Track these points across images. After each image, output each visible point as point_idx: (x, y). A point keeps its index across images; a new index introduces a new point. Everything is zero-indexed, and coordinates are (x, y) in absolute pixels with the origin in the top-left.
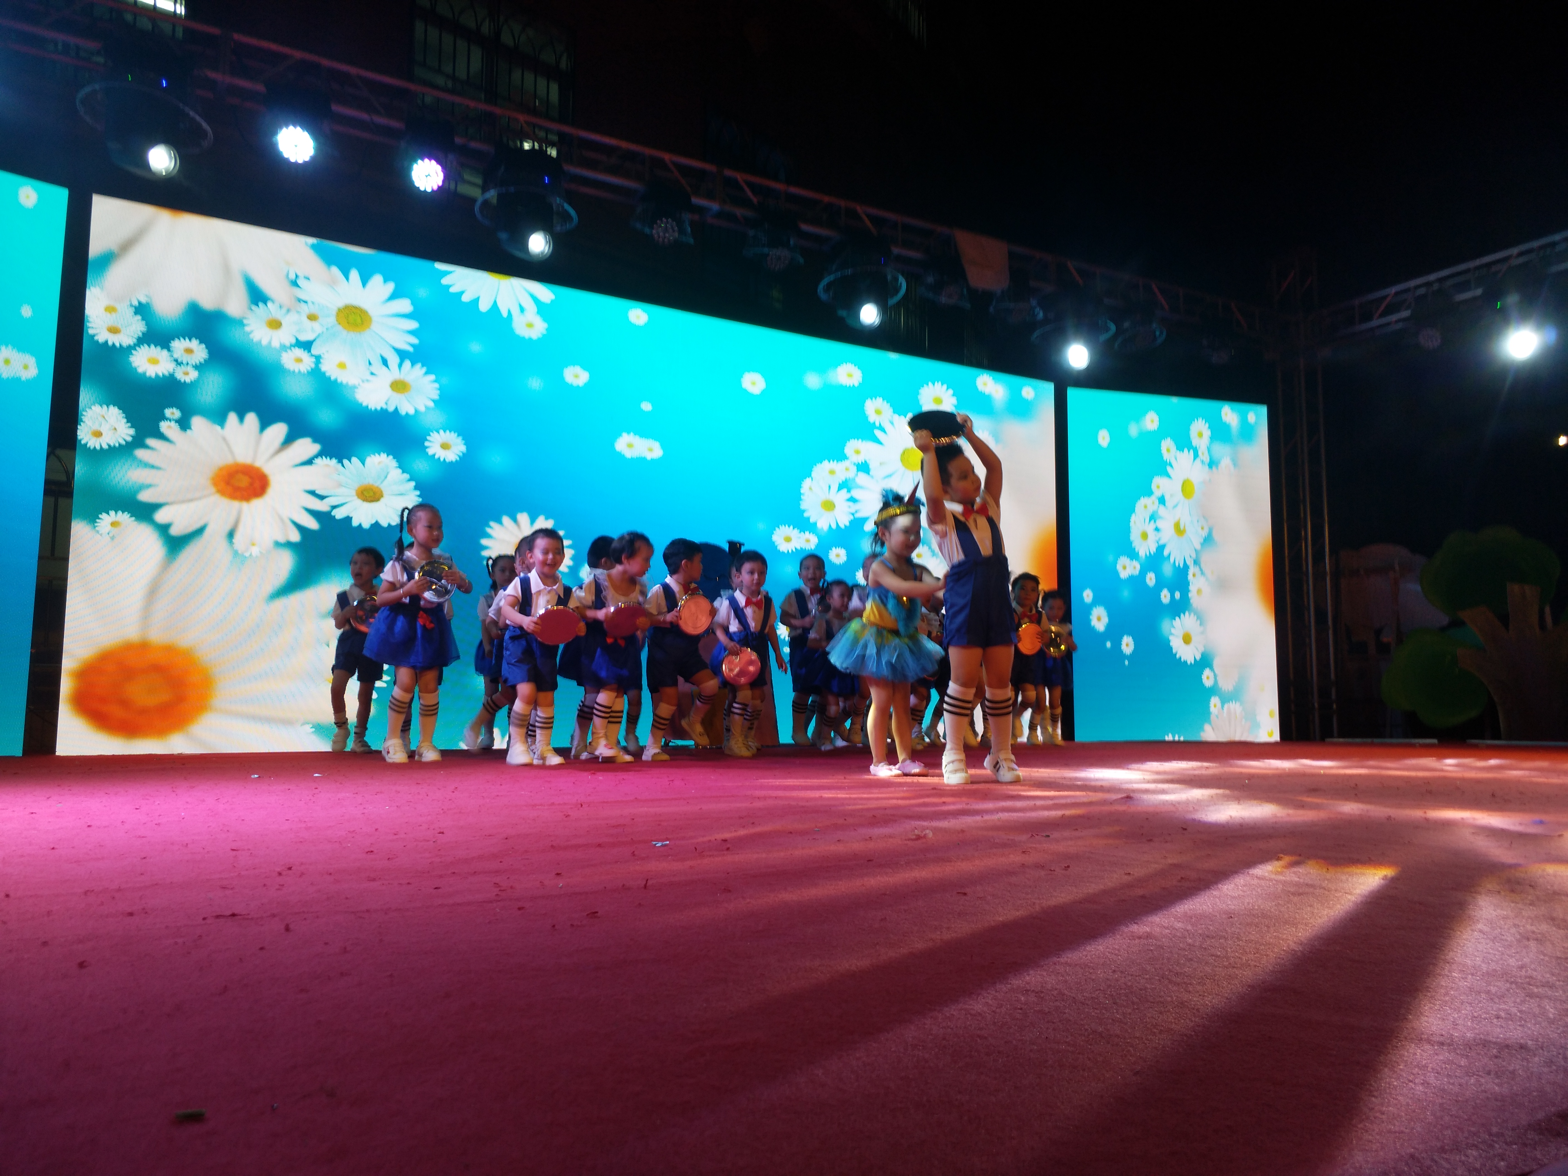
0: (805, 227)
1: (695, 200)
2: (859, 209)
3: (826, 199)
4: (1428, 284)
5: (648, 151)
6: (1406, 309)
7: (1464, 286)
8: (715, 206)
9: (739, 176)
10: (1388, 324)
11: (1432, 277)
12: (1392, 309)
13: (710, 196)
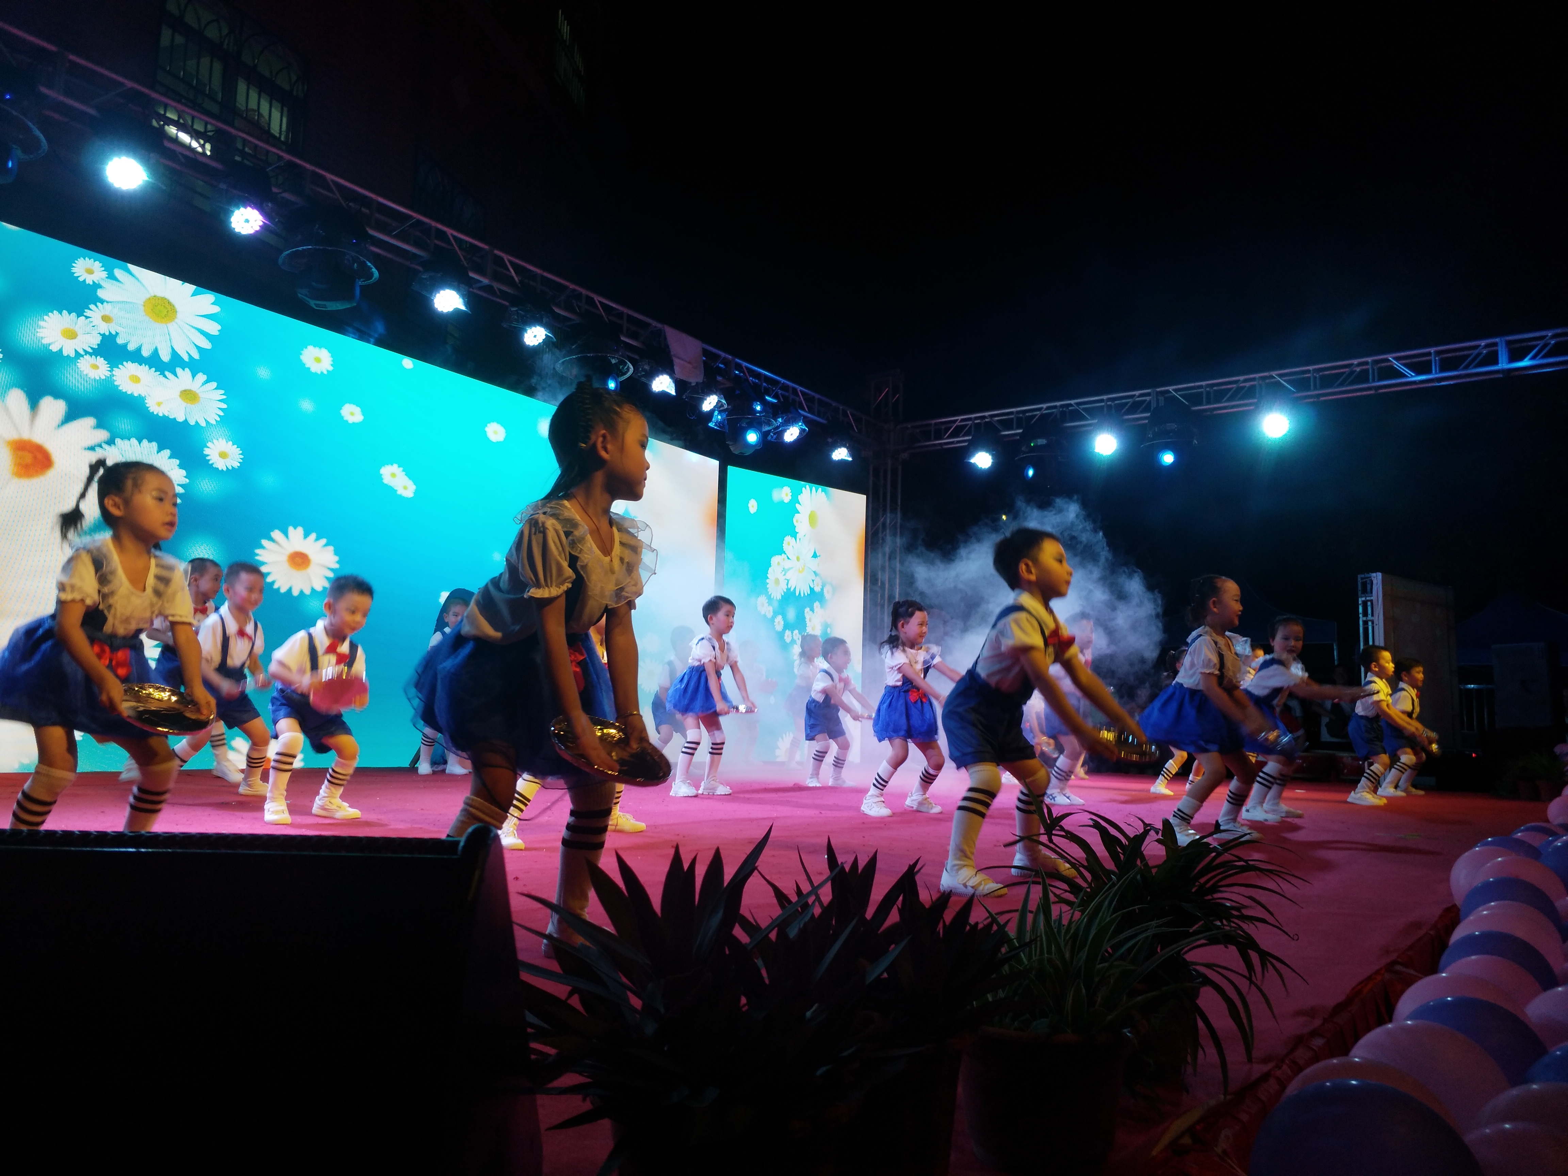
0: (557, 310)
1: (471, 275)
2: (597, 298)
3: (572, 286)
4: (984, 417)
5: (433, 224)
7: (1008, 424)
8: (485, 281)
9: (506, 257)
10: (953, 443)
11: (987, 414)
12: (957, 432)
13: (481, 271)
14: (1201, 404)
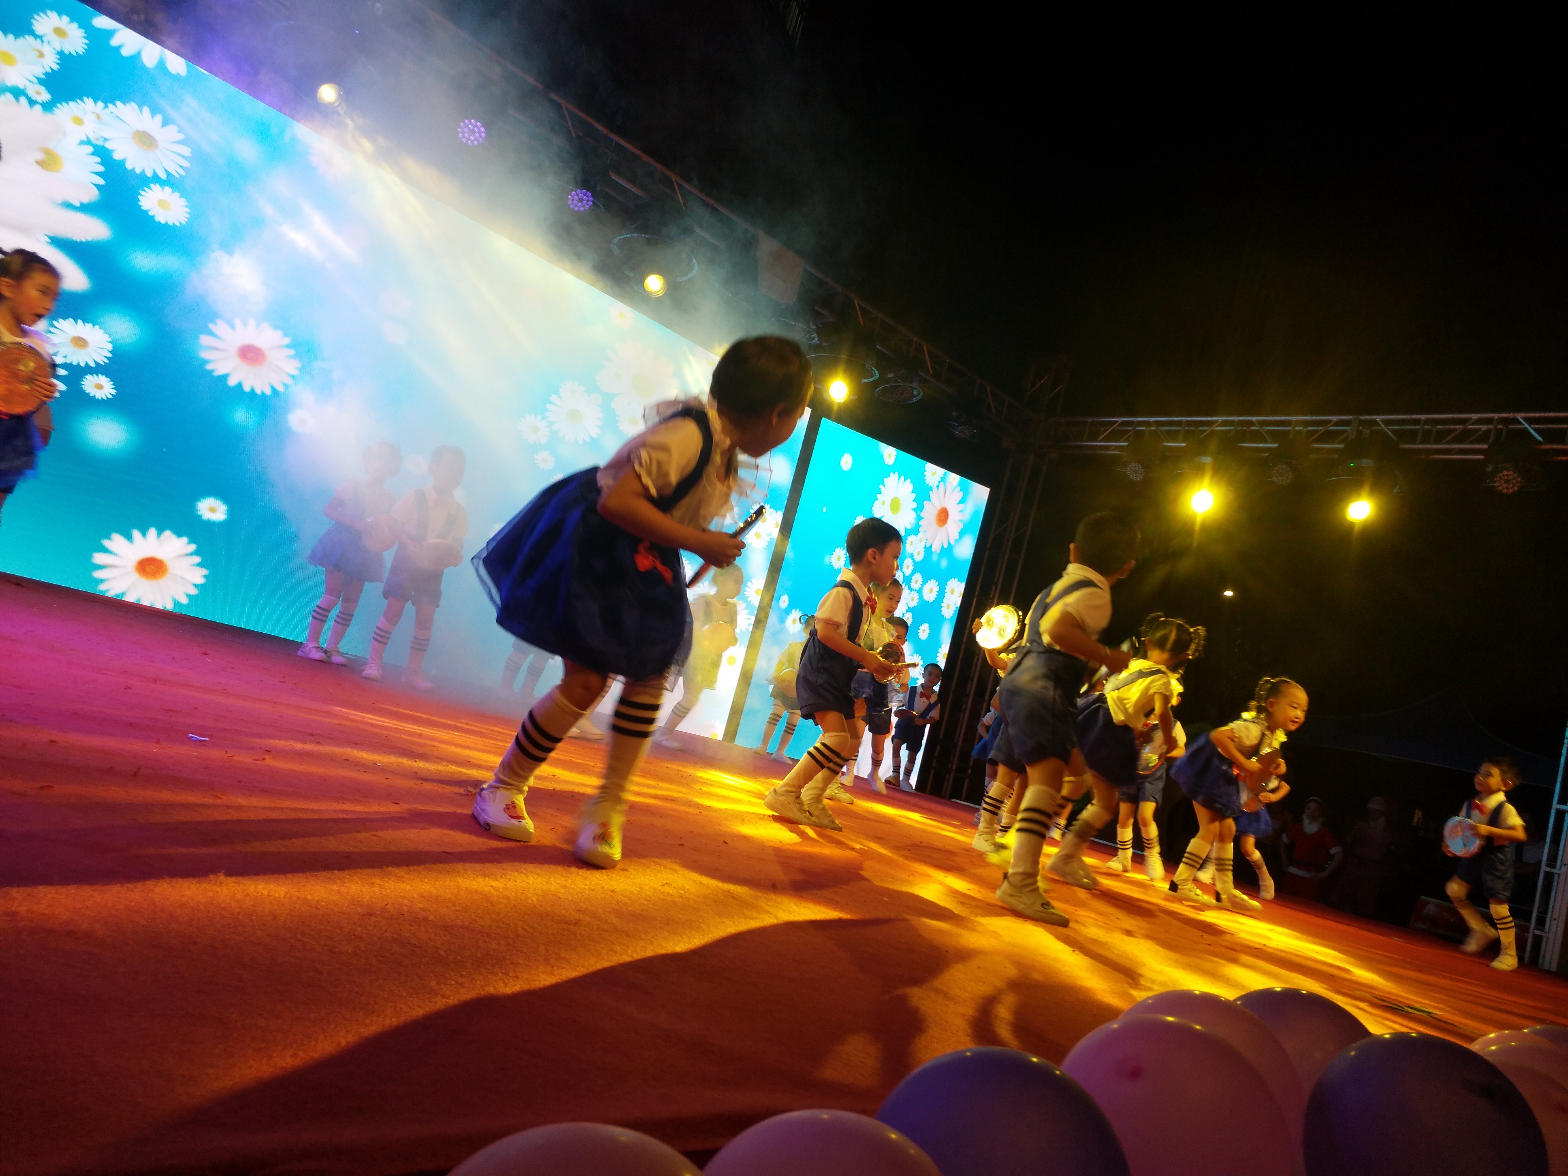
0: (616, 178)
2: (675, 180)
3: (645, 159)
4: (1148, 424)
6: (1125, 441)
7: (1173, 436)
9: (564, 105)
10: (1108, 448)
12: (1114, 435)
14: (1414, 442)
